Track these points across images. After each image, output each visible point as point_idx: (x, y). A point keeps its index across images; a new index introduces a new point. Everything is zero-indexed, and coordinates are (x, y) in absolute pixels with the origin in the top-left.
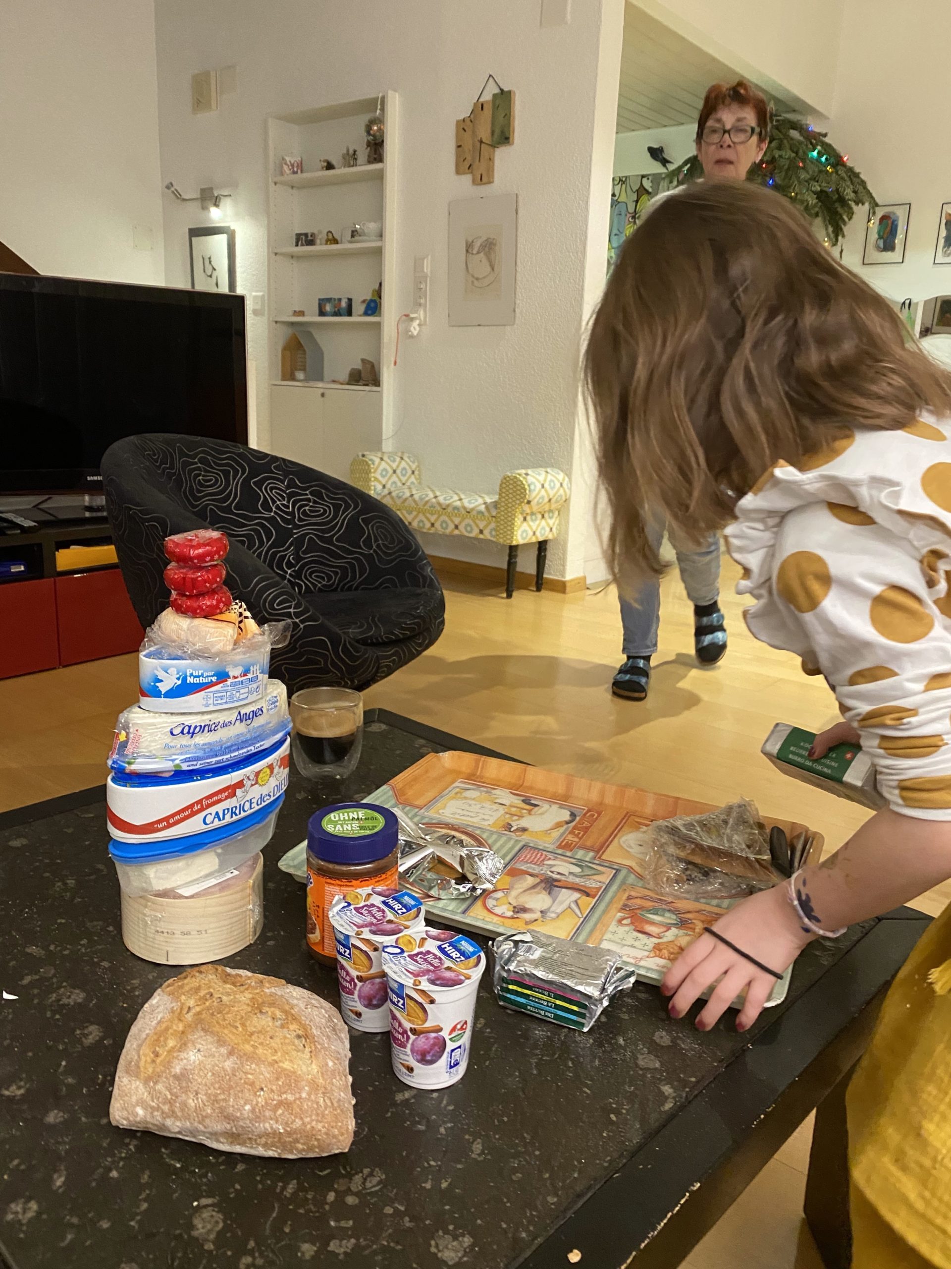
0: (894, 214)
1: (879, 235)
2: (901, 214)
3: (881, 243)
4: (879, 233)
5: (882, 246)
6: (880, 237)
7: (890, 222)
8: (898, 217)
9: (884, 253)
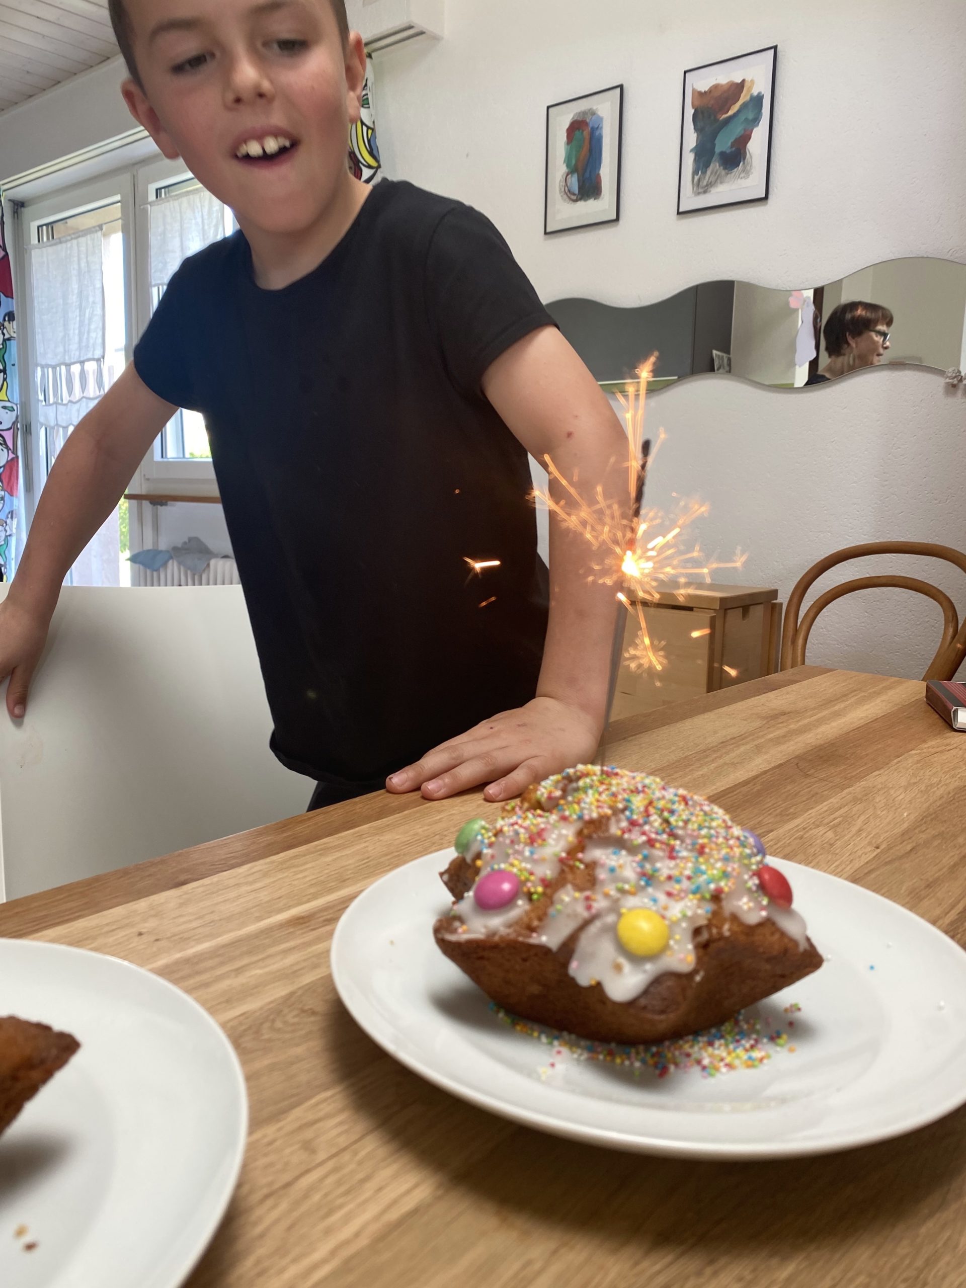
0: (593, 113)
1: (568, 166)
2: (606, 109)
3: (574, 181)
4: (568, 161)
5: (576, 189)
6: (573, 169)
7: (586, 133)
8: (601, 119)
9: (581, 204)
